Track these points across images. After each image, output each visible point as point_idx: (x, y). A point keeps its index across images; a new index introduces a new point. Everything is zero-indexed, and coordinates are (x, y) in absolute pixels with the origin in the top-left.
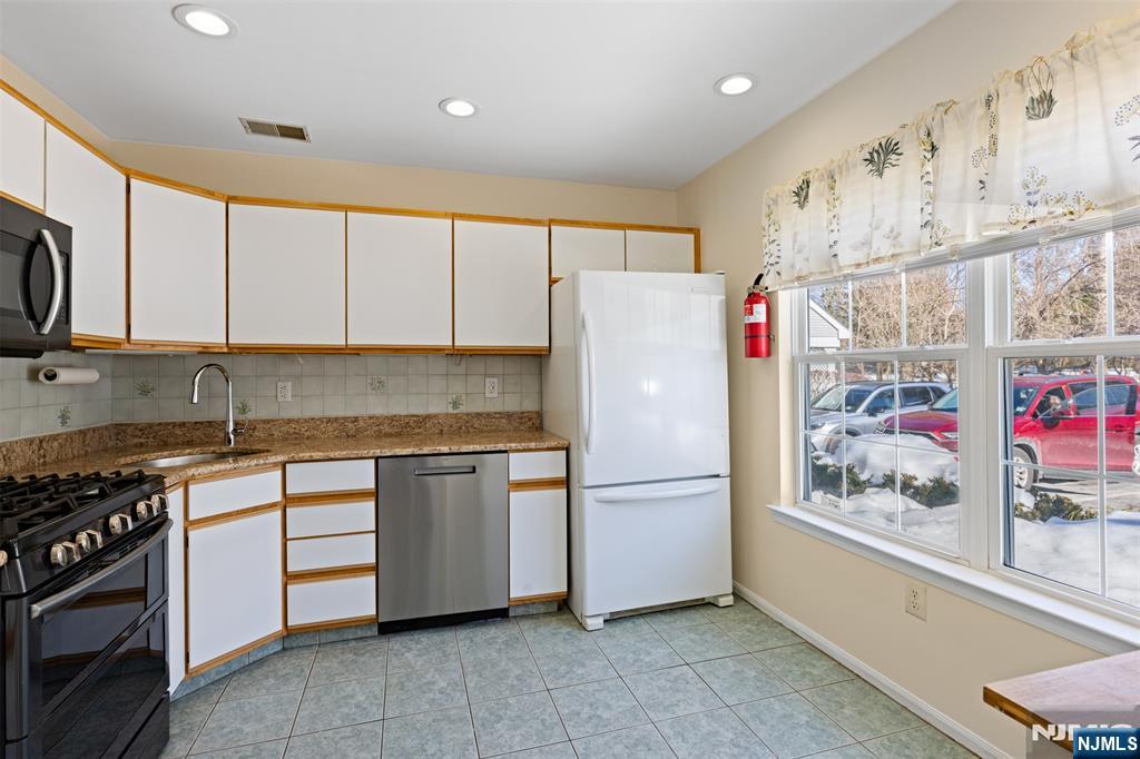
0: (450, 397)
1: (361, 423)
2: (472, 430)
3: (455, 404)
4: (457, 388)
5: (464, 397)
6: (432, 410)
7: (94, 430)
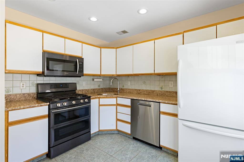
0: (160, 86)
1: (141, 91)
2: (165, 95)
3: (162, 88)
4: (162, 84)
5: (164, 87)
6: (156, 89)
7: (104, 88)
